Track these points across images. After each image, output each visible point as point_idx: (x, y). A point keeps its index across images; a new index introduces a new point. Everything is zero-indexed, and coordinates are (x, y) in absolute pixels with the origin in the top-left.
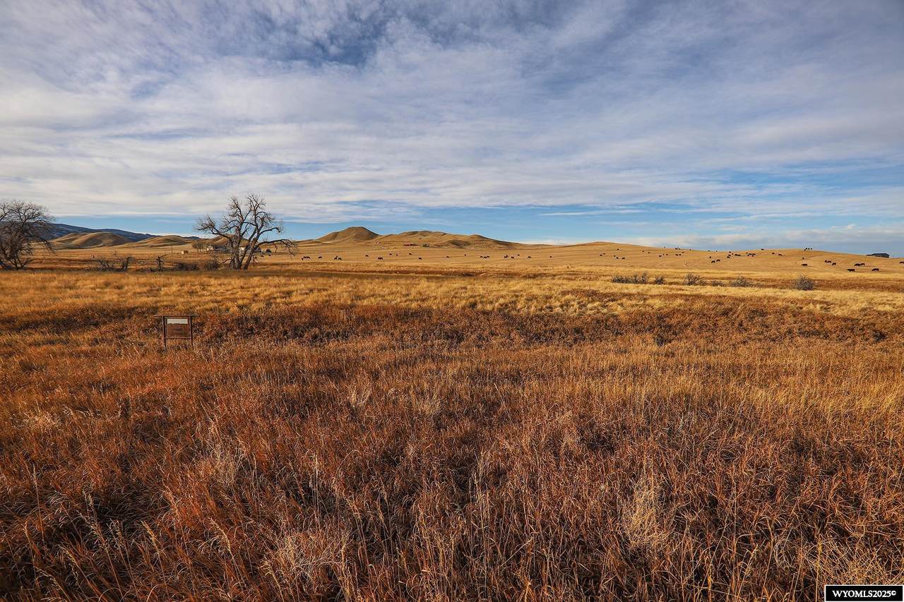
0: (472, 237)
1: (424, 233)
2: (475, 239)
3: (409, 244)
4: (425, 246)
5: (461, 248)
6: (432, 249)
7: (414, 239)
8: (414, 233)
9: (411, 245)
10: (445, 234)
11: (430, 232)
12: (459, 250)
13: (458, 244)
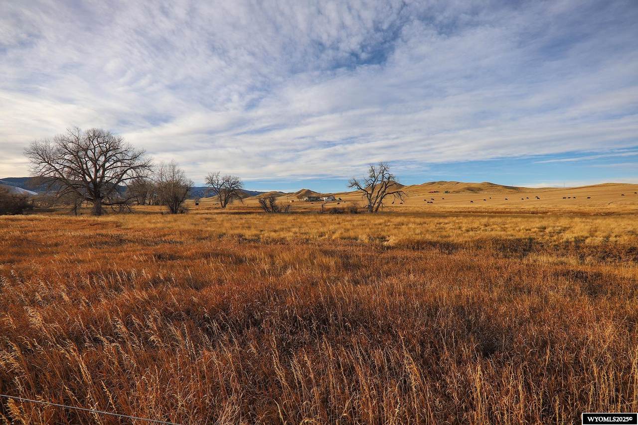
0: (483, 184)
1: (441, 183)
2: (486, 186)
3: (433, 191)
4: (446, 192)
5: (476, 193)
6: (452, 194)
7: (435, 188)
8: (433, 183)
9: (435, 192)
10: (458, 183)
11: (446, 182)
12: (475, 194)
13: (472, 189)
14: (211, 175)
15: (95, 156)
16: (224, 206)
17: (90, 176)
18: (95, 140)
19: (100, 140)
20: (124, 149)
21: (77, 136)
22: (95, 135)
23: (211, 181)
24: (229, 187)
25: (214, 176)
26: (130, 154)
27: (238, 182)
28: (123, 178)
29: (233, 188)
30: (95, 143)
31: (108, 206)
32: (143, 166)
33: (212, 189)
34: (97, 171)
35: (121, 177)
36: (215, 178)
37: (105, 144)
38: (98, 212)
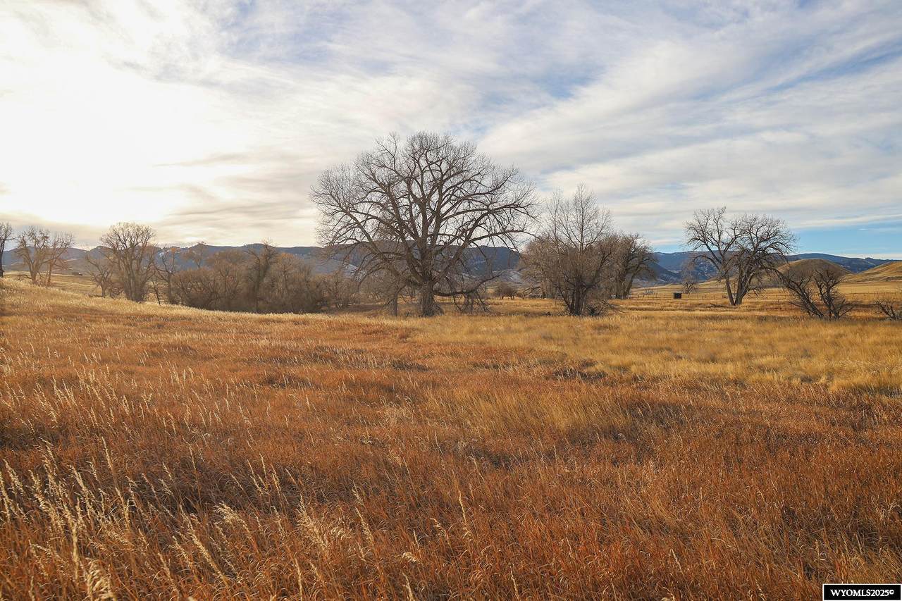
14: (703, 219)
15: (422, 191)
16: (739, 301)
17: (415, 235)
18: (423, 157)
19: (432, 156)
20: (473, 172)
21: (393, 151)
22: (423, 146)
23: (702, 235)
24: (750, 247)
25: (711, 222)
26: (488, 182)
27: (776, 233)
28: (473, 237)
29: (764, 250)
30: (423, 163)
31: (445, 298)
32: (515, 206)
33: (703, 255)
34: (426, 224)
35: (471, 234)
36: (711, 226)
37: (439, 163)
38: (429, 310)
